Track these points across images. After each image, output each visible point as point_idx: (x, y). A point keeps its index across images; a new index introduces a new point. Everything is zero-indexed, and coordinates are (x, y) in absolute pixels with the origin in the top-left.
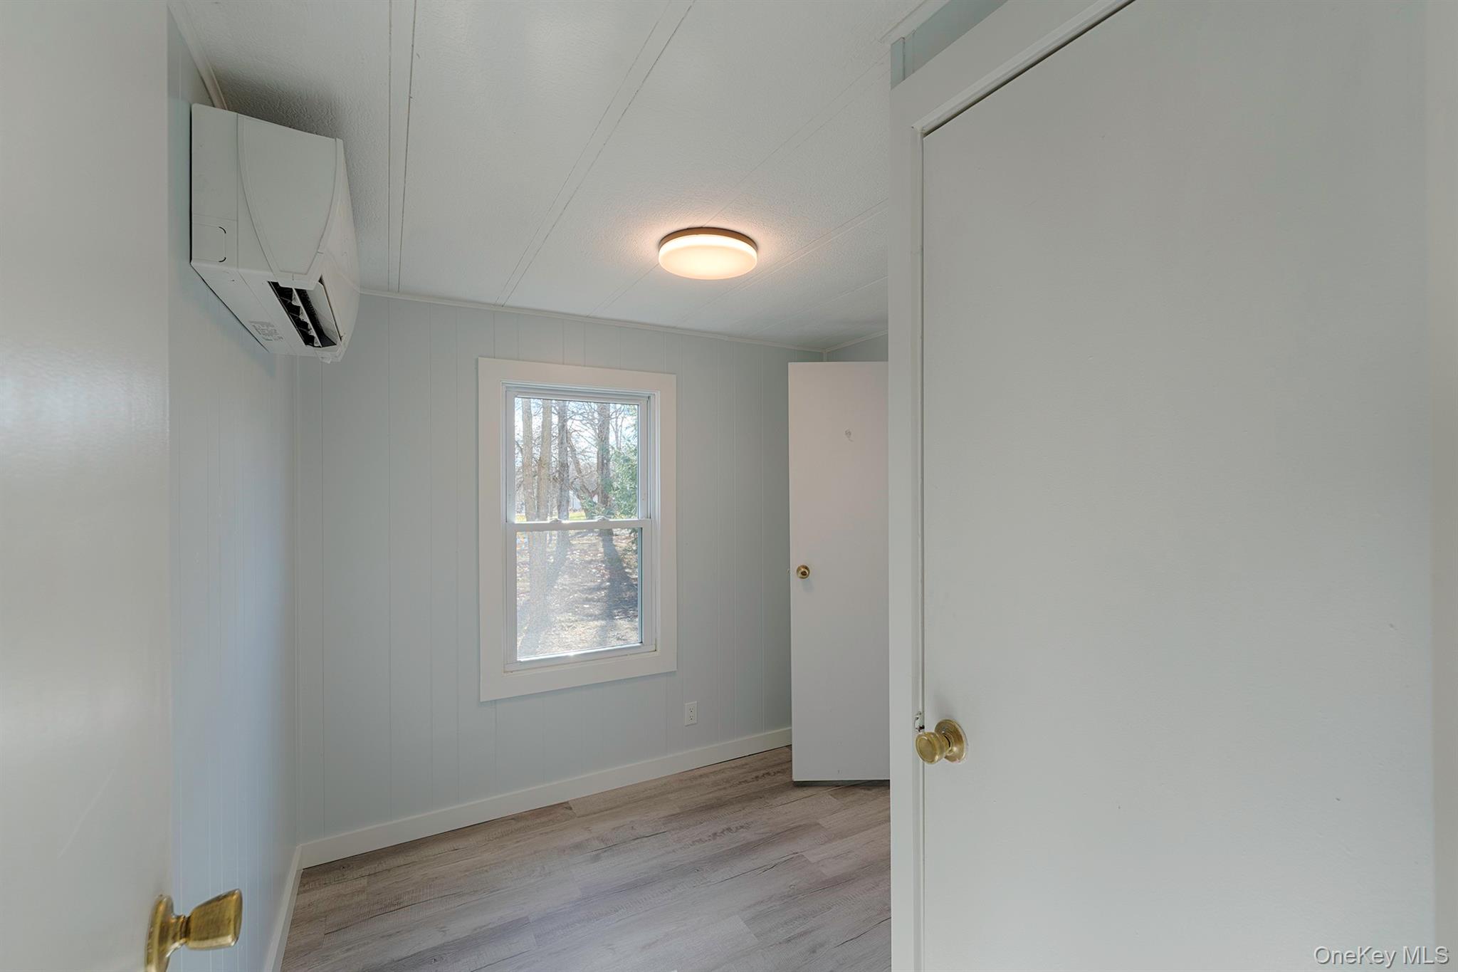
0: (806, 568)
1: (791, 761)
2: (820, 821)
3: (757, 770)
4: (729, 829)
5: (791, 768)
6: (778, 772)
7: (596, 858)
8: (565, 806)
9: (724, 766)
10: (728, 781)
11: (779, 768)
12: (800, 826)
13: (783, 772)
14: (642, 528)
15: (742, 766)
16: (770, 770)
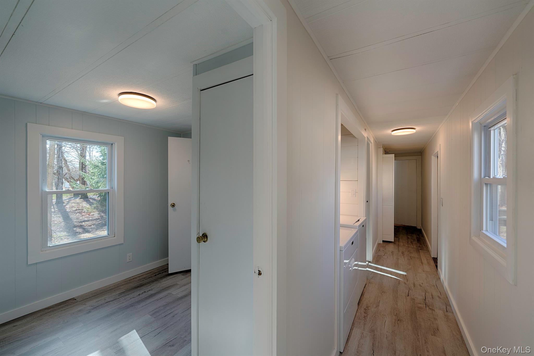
0: (174, 204)
1: (168, 268)
2: (178, 283)
3: (155, 273)
4: (145, 292)
5: (168, 270)
6: (164, 272)
7: (90, 312)
8: (74, 299)
9: (143, 274)
10: (144, 278)
11: (164, 271)
12: (171, 286)
13: (165, 272)
14: (108, 192)
15: (150, 273)
16: (161, 272)
